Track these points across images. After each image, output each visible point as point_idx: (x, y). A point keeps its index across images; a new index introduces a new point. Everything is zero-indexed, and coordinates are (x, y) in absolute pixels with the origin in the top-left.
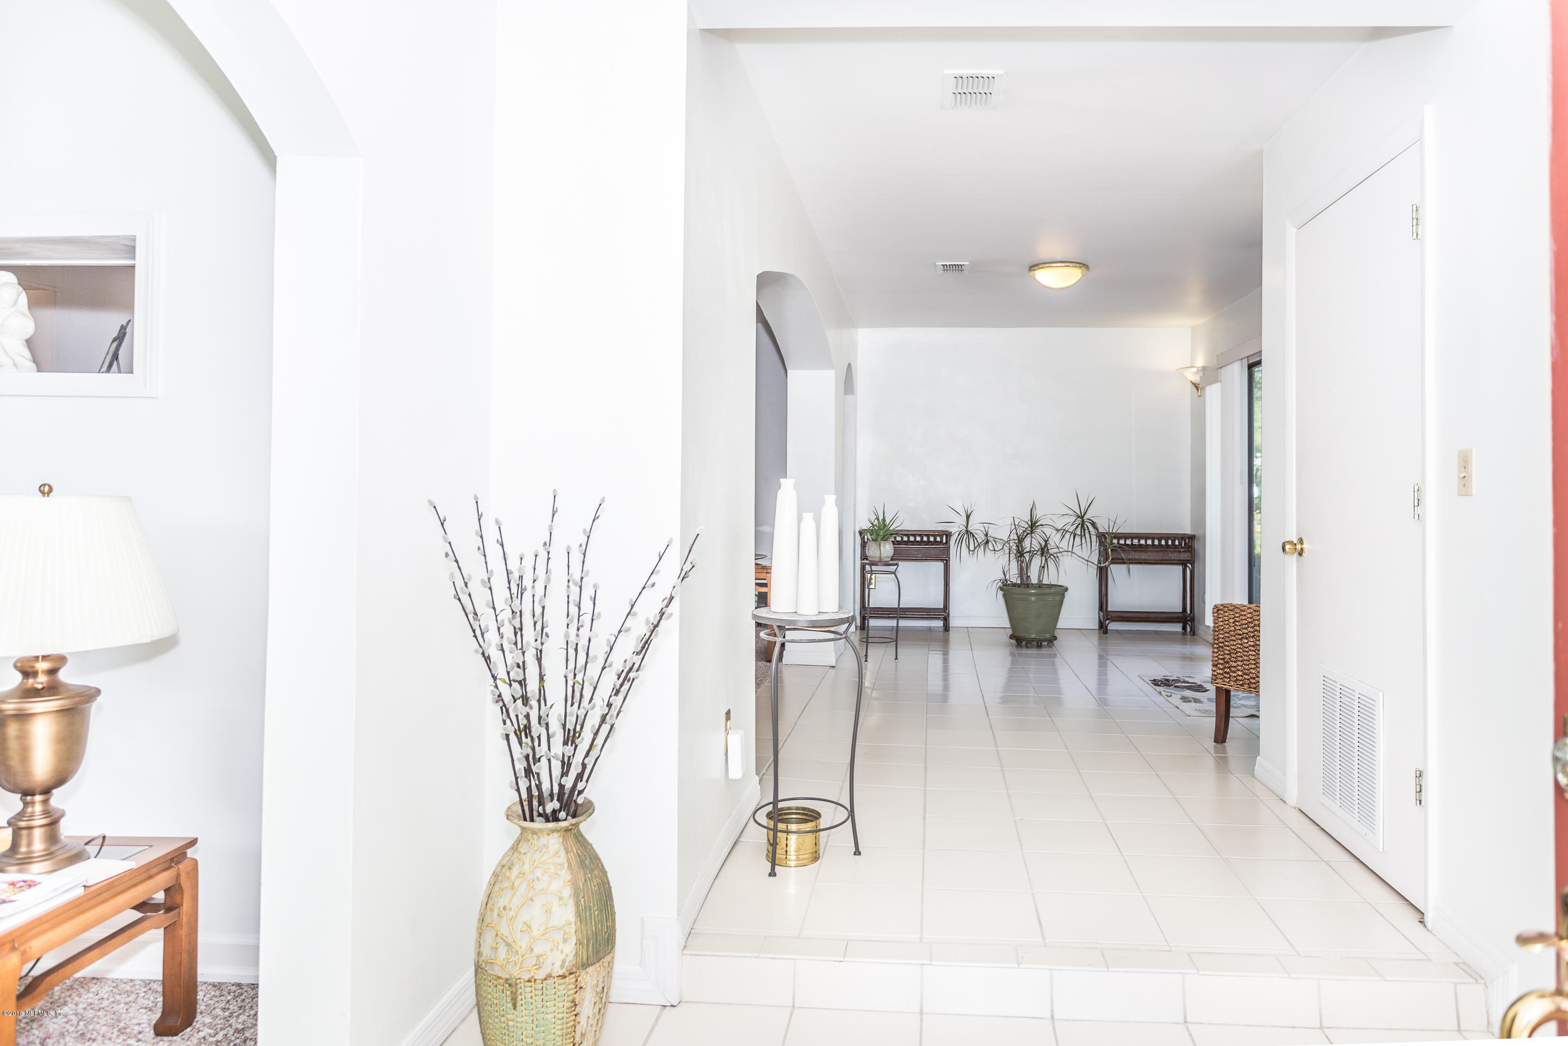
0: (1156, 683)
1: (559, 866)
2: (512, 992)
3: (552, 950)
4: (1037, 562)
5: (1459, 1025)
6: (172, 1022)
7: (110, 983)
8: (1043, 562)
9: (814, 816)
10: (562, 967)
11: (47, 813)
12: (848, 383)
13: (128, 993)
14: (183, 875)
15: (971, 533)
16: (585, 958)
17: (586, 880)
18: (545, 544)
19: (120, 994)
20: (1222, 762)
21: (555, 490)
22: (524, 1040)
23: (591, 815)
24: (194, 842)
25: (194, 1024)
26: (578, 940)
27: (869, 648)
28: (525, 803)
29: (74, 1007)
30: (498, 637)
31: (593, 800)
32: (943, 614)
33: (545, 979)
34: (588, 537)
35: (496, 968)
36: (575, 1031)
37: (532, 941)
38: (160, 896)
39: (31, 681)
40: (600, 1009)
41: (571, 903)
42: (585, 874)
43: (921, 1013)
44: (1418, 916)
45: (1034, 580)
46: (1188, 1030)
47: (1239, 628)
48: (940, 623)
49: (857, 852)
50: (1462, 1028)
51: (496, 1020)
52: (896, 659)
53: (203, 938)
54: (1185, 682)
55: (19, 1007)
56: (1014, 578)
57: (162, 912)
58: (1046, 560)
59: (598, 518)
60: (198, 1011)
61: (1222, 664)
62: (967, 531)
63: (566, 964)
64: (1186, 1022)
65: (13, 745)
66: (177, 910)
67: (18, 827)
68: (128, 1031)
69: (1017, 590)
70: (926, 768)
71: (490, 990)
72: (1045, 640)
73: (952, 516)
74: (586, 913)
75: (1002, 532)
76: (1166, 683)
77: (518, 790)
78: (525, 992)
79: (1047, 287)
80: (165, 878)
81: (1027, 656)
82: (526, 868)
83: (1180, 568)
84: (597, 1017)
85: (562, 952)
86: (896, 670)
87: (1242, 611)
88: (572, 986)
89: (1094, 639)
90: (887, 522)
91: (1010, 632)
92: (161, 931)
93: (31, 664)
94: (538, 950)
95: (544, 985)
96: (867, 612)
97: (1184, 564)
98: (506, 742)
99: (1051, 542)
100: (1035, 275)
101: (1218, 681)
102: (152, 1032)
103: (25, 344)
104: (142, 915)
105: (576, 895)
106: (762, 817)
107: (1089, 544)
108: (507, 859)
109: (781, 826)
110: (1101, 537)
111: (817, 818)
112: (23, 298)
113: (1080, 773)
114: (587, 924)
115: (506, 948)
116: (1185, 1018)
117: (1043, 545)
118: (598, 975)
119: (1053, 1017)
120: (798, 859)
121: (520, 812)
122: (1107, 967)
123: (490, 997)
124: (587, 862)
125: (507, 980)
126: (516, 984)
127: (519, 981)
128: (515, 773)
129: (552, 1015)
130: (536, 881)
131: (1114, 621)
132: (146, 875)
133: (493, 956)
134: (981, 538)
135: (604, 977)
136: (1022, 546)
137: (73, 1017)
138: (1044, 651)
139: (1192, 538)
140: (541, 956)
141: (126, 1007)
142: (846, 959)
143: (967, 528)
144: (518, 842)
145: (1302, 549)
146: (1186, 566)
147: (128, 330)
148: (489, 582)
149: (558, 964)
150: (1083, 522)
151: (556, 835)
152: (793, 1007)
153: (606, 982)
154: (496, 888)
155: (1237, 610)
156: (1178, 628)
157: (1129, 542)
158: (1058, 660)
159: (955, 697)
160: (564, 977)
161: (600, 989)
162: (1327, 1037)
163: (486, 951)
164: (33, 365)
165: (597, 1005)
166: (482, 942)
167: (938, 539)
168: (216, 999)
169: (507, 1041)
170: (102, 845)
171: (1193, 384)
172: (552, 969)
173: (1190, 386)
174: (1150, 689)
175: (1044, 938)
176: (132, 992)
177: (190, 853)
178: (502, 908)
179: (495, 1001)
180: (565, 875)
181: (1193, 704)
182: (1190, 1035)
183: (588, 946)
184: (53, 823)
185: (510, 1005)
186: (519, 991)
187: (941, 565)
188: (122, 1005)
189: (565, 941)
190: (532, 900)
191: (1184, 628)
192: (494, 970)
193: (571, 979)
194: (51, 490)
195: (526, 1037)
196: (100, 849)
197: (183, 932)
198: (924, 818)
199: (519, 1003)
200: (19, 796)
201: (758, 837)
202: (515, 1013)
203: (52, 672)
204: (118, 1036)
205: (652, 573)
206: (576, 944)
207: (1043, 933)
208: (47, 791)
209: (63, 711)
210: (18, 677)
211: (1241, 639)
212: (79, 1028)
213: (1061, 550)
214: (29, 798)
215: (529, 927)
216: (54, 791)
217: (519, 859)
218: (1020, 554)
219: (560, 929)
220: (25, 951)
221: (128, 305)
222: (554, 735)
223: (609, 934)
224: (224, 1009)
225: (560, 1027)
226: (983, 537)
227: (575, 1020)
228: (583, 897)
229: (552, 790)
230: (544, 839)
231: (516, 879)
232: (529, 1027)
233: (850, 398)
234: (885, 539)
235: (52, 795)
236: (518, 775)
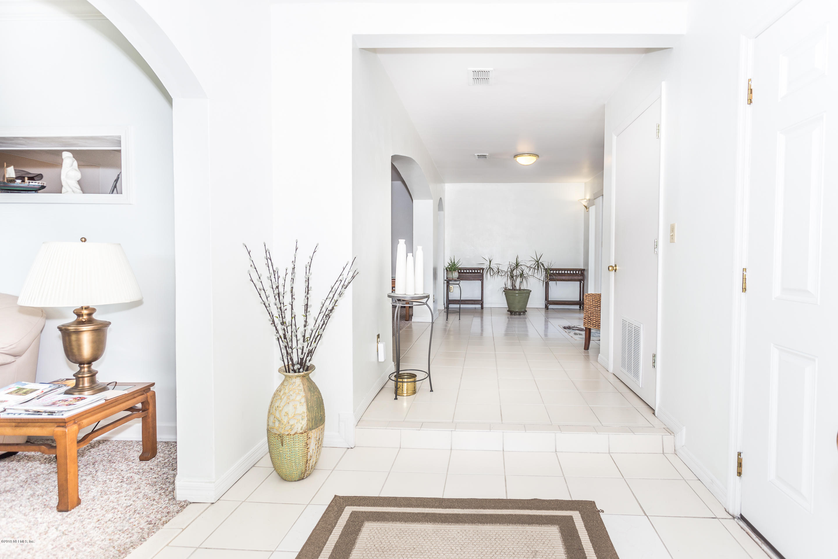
0: (565, 328)
1: (300, 391)
2: (281, 440)
3: (297, 423)
4: (519, 280)
5: (663, 451)
6: (146, 455)
7: (122, 442)
8: (521, 280)
9: (414, 376)
10: (301, 429)
11: (90, 371)
12: (440, 205)
13: (130, 446)
14: (149, 397)
15: (492, 268)
16: (311, 426)
17: (311, 396)
18: (293, 262)
19: (126, 446)
20: (587, 357)
21: (297, 240)
22: (287, 458)
23: (313, 370)
24: (153, 384)
25: (156, 456)
26: (308, 419)
27: (448, 316)
28: (287, 367)
29: (107, 451)
30: (274, 299)
31: (314, 364)
32: (481, 302)
33: (295, 434)
34: (312, 259)
35: (275, 430)
36: (307, 455)
37: (289, 419)
38: (139, 406)
39: (81, 318)
40: (318, 447)
41: (305, 405)
42: (311, 393)
43: (451, 449)
44: (652, 412)
45: (518, 288)
46: (557, 454)
47: (594, 303)
48: (479, 306)
49: (432, 391)
50: (665, 452)
51: (275, 451)
52: (460, 319)
53: (159, 424)
54: (577, 327)
55: (78, 446)
56: (509, 287)
57: (141, 412)
58: (522, 279)
59: (316, 252)
60: (158, 452)
61: (587, 318)
62: (490, 267)
63: (303, 428)
64: (556, 451)
65: (74, 343)
66: (147, 411)
67: (78, 377)
68: (129, 459)
69: (510, 291)
70: (465, 360)
71: (272, 439)
72: (522, 312)
73: (484, 262)
74: (311, 409)
75: (505, 268)
76: (569, 328)
77: (283, 361)
78: (286, 439)
79: (523, 165)
80: (141, 398)
81: (514, 318)
82: (287, 391)
83: (579, 282)
84: (317, 450)
85: (301, 424)
86: (459, 324)
87: (595, 296)
88: (306, 437)
89: (543, 312)
90: (456, 263)
91: (508, 309)
92: (141, 419)
93: (80, 311)
94: (291, 423)
95: (294, 437)
96: (449, 302)
97: (580, 281)
98: (278, 341)
99: (524, 271)
100: (516, 159)
101: (586, 325)
102: (139, 459)
103: (77, 182)
104: (131, 413)
105: (307, 401)
106: (393, 378)
107: (540, 272)
108: (279, 388)
109: (399, 380)
110: (546, 270)
111: (415, 377)
112: (75, 163)
113: (527, 361)
114: (312, 413)
115: (278, 422)
116: (556, 450)
117: (521, 273)
118: (317, 434)
119: (503, 451)
120: (407, 393)
121: (285, 370)
122: (526, 431)
123: (272, 442)
124: (312, 389)
125: (279, 435)
126: (283, 436)
127: (284, 435)
128: (282, 354)
129: (298, 448)
130: (290, 396)
131: (551, 304)
132: (132, 397)
133: (273, 426)
134: (495, 270)
135: (320, 434)
136: (512, 273)
137: (107, 455)
138: (522, 316)
139: (584, 270)
140: (293, 425)
141: (129, 451)
142: (421, 429)
143: (490, 266)
144: (284, 381)
145: (616, 269)
146: (581, 282)
147: (120, 176)
148: (270, 277)
149: (300, 428)
150: (538, 263)
151: (299, 378)
152: (400, 448)
153: (320, 436)
154: (275, 399)
155: (593, 296)
156: (577, 307)
157: (557, 272)
158: (527, 320)
159: (485, 334)
160: (302, 433)
161: (318, 439)
162: (611, 456)
163: (271, 424)
164: (81, 192)
165: (317, 445)
166: (269, 421)
167: (479, 271)
168: (165, 447)
169: (280, 459)
170: (115, 385)
171: (585, 206)
172: (297, 430)
173: (584, 207)
174: (562, 330)
175: (502, 421)
176: (131, 445)
177: (152, 388)
178: (276, 407)
179: (275, 443)
180: (303, 394)
181: (579, 336)
182: (557, 456)
183: (312, 422)
184: (93, 375)
185: (280, 445)
186: (284, 439)
187: (480, 282)
188: (127, 450)
189: (302, 419)
190: (289, 403)
191: (580, 307)
192: (274, 431)
193: (305, 434)
194: (85, 240)
195: (287, 457)
196: (115, 387)
197: (150, 420)
198: (461, 378)
199: (284, 443)
200: (78, 365)
201: (391, 384)
202: (283, 447)
203: (90, 315)
204: (124, 461)
205: (340, 275)
206: (307, 421)
207: (502, 419)
208: (90, 363)
209: (94, 330)
210: (75, 317)
211: (595, 308)
212: (109, 458)
213: (529, 275)
214: (82, 365)
215: (288, 414)
216: (93, 363)
217: (284, 388)
218: (512, 277)
219: (300, 415)
220: (80, 424)
221: (118, 165)
222: (299, 340)
223: (322, 418)
224: (169, 451)
225: (301, 453)
226: (497, 270)
227: (307, 451)
228: (310, 402)
229: (298, 361)
230: (294, 380)
231: (282, 395)
232: (288, 453)
233: (441, 213)
234: (455, 270)
235: (92, 364)
236: (283, 355)
